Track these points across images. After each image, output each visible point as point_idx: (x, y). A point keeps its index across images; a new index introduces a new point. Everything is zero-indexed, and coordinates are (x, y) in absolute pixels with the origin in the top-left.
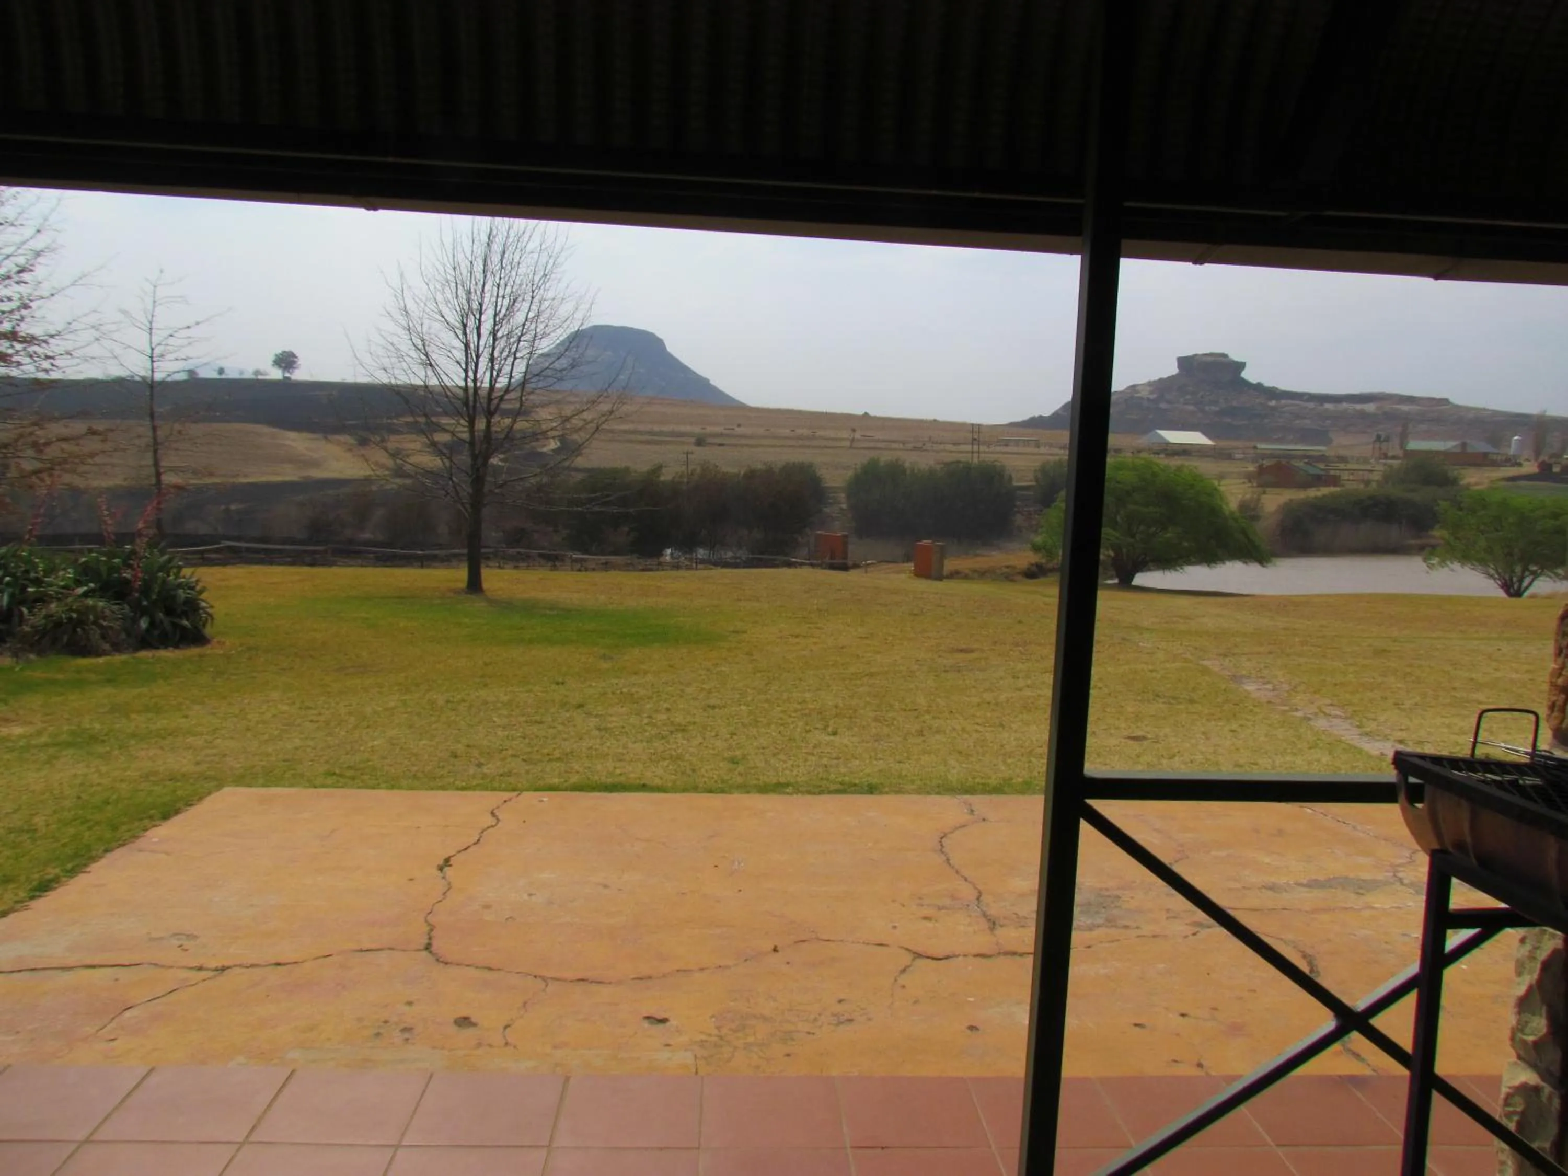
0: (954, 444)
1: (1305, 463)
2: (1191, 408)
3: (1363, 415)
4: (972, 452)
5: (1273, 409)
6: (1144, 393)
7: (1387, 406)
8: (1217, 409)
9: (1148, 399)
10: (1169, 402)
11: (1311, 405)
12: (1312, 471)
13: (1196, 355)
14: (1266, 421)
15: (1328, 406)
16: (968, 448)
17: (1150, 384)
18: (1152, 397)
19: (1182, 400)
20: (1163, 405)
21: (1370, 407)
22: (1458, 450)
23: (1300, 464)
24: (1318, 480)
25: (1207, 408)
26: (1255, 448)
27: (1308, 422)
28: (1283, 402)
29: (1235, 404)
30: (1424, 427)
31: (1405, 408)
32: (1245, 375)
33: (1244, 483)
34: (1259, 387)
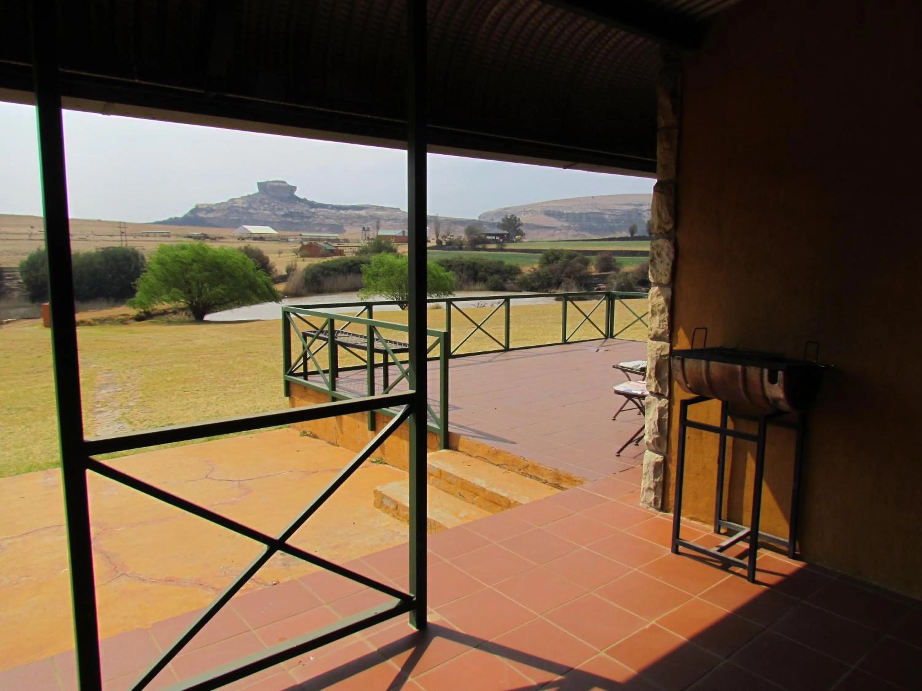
0: (110, 236)
1: (325, 243)
2: (268, 212)
3: (360, 217)
4: (122, 241)
5: (314, 213)
6: (240, 204)
7: (372, 212)
8: (282, 213)
9: (243, 208)
10: (255, 209)
11: (333, 211)
12: (329, 247)
13: (268, 182)
14: (310, 220)
15: (342, 212)
16: (119, 238)
17: (243, 198)
18: (245, 206)
19: (262, 208)
20: (251, 211)
21: (363, 213)
22: (401, 235)
23: (321, 244)
24: (332, 252)
25: (277, 213)
26: (301, 235)
27: (332, 220)
28: (318, 209)
29: (292, 210)
30: (390, 223)
31: (380, 213)
32: (296, 194)
33: (294, 255)
34: (304, 201)
